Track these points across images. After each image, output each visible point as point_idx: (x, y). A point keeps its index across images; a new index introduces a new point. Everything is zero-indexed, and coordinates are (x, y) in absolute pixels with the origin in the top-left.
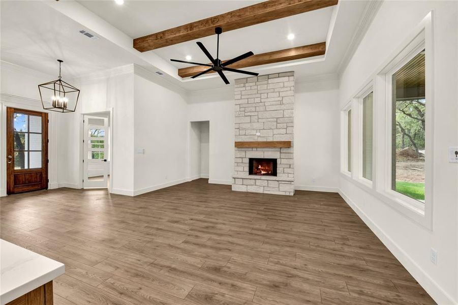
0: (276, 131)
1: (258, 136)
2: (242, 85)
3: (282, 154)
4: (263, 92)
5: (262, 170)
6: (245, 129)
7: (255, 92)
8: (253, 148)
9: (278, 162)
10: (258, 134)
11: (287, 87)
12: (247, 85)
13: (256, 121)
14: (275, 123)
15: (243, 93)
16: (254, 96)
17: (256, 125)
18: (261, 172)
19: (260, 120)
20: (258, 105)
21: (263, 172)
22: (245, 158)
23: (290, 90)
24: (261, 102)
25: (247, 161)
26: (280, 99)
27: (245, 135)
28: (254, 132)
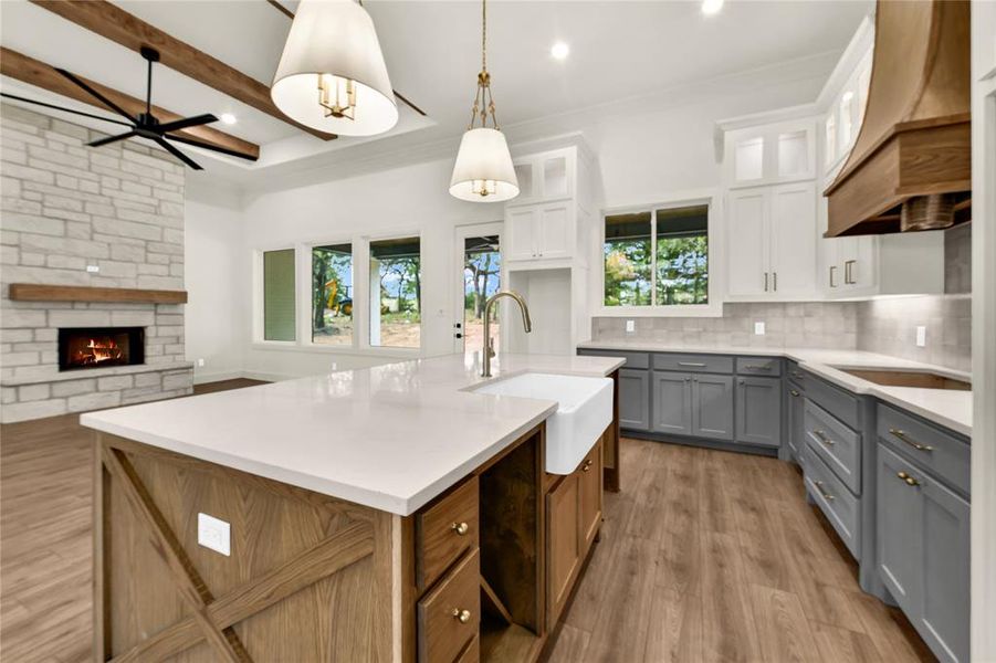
0: (143, 269)
1: (93, 275)
2: (34, 130)
3: (159, 317)
4: (106, 171)
5: (97, 350)
6: (46, 252)
7: (83, 163)
8: (73, 302)
9: (150, 333)
10: (93, 269)
11: (169, 183)
12: (49, 134)
13: (87, 236)
14: (142, 252)
15: (34, 151)
16: (76, 173)
17: (83, 247)
18: (94, 357)
19: (96, 236)
20: (89, 198)
21: (99, 358)
22: (47, 327)
23: (178, 192)
24: (101, 194)
25: (54, 336)
26: (155, 202)
27: (45, 267)
28: (80, 264)
